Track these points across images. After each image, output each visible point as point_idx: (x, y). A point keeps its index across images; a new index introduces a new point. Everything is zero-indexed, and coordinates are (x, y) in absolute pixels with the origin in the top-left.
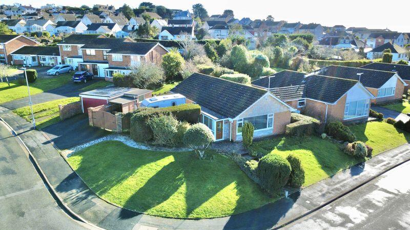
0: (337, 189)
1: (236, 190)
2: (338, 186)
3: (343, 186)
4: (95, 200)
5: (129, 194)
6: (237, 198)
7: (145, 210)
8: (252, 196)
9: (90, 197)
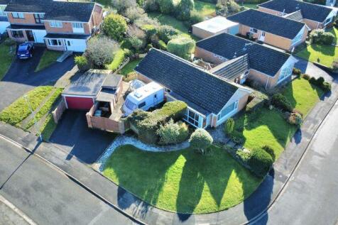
1: (238, 179)
4: (155, 210)
5: (174, 200)
7: (193, 211)
9: (149, 209)
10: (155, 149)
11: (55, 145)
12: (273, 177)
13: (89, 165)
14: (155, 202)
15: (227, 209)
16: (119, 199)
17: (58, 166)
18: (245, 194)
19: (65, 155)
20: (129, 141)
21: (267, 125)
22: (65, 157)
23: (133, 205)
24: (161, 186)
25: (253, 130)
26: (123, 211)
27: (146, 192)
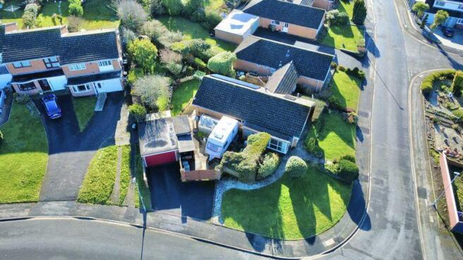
1: (334, 191)
4: (287, 243)
5: (296, 228)
6: (339, 195)
7: (315, 232)
8: (342, 189)
9: (282, 243)
10: (257, 186)
11: (163, 211)
12: (359, 180)
13: (207, 222)
14: (282, 236)
15: (338, 221)
16: (252, 245)
17: (180, 232)
18: (345, 203)
19: (178, 219)
21: (333, 130)
22: (180, 221)
23: (267, 246)
24: (280, 220)
25: (326, 140)
26: (262, 253)
27: (271, 230)
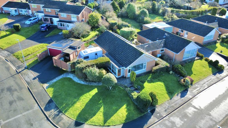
0: (172, 107)
1: (126, 109)
2: (173, 105)
3: (175, 105)
4: (63, 116)
5: (78, 112)
6: (127, 113)
7: (86, 122)
8: (133, 112)
9: (60, 114)
10: (82, 83)
11: (32, 71)
12: (152, 114)
13: (42, 84)
14: (65, 112)
15: (109, 126)
16: (47, 105)
17: (26, 82)
18: (126, 120)
19: (33, 77)
20: (71, 76)
23: (53, 110)
25: (152, 84)
26: (45, 112)
